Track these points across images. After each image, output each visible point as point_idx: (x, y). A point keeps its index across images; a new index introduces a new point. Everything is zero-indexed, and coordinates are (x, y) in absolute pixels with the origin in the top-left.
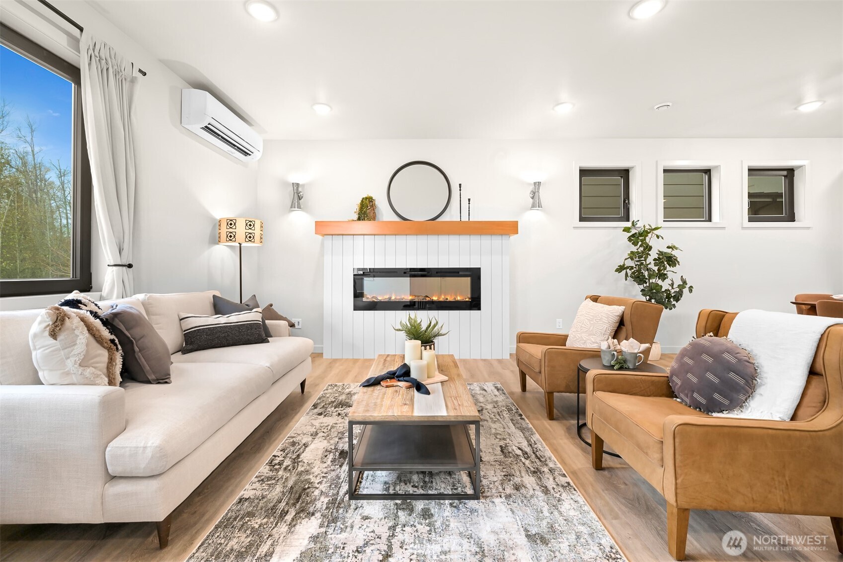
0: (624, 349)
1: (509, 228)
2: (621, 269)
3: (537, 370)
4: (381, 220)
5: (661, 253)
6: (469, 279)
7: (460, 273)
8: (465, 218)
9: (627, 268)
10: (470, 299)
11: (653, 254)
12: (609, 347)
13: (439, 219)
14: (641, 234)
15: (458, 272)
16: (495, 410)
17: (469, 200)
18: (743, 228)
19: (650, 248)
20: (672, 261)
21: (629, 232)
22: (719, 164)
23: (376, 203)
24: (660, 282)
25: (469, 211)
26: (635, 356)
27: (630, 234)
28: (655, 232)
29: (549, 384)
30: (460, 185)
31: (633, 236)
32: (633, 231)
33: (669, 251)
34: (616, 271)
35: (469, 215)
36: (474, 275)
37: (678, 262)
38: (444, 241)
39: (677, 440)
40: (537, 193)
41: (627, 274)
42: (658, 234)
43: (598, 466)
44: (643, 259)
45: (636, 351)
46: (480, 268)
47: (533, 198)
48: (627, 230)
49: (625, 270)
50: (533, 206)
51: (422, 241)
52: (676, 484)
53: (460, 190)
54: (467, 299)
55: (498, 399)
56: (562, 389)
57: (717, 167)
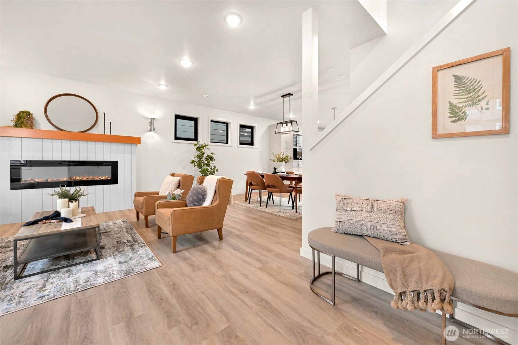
0: (175, 193)
1: (136, 141)
2: (193, 162)
3: (141, 207)
4: (38, 128)
5: (208, 156)
6: (110, 167)
7: (104, 164)
8: (108, 133)
9: (195, 162)
10: (110, 178)
11: (205, 156)
12: (169, 193)
13: (89, 132)
14: (201, 147)
15: (103, 163)
16: (119, 230)
17: (111, 123)
18: (238, 147)
19: (204, 153)
20: (212, 159)
21: (196, 146)
22: (230, 121)
23: (34, 116)
24: (208, 168)
25: (110, 129)
26: (179, 195)
27: (197, 147)
28: (207, 146)
29: (146, 213)
30: (104, 114)
31: (198, 148)
32: (198, 146)
33: (211, 155)
34: (191, 163)
35: (110, 131)
36: (114, 165)
37: (214, 159)
38: (92, 145)
39: (172, 216)
40: (152, 124)
41: (195, 165)
42: (208, 148)
43: (160, 237)
44: (201, 158)
45: (179, 193)
46: (117, 161)
47: (150, 126)
48: (195, 145)
49: (194, 163)
50: (151, 130)
51: (75, 144)
52: (172, 229)
53: (104, 116)
54: (109, 179)
55: (122, 225)
56: (152, 214)
57: (230, 122)
